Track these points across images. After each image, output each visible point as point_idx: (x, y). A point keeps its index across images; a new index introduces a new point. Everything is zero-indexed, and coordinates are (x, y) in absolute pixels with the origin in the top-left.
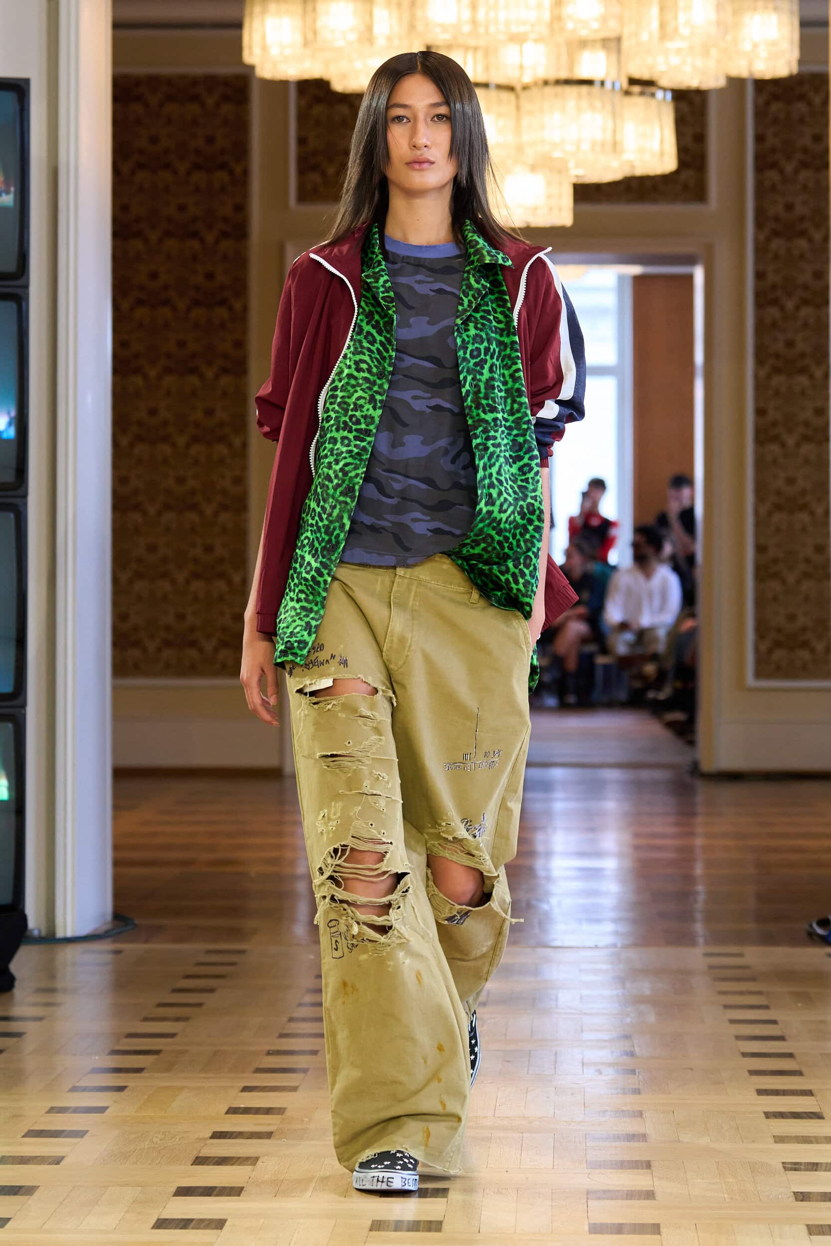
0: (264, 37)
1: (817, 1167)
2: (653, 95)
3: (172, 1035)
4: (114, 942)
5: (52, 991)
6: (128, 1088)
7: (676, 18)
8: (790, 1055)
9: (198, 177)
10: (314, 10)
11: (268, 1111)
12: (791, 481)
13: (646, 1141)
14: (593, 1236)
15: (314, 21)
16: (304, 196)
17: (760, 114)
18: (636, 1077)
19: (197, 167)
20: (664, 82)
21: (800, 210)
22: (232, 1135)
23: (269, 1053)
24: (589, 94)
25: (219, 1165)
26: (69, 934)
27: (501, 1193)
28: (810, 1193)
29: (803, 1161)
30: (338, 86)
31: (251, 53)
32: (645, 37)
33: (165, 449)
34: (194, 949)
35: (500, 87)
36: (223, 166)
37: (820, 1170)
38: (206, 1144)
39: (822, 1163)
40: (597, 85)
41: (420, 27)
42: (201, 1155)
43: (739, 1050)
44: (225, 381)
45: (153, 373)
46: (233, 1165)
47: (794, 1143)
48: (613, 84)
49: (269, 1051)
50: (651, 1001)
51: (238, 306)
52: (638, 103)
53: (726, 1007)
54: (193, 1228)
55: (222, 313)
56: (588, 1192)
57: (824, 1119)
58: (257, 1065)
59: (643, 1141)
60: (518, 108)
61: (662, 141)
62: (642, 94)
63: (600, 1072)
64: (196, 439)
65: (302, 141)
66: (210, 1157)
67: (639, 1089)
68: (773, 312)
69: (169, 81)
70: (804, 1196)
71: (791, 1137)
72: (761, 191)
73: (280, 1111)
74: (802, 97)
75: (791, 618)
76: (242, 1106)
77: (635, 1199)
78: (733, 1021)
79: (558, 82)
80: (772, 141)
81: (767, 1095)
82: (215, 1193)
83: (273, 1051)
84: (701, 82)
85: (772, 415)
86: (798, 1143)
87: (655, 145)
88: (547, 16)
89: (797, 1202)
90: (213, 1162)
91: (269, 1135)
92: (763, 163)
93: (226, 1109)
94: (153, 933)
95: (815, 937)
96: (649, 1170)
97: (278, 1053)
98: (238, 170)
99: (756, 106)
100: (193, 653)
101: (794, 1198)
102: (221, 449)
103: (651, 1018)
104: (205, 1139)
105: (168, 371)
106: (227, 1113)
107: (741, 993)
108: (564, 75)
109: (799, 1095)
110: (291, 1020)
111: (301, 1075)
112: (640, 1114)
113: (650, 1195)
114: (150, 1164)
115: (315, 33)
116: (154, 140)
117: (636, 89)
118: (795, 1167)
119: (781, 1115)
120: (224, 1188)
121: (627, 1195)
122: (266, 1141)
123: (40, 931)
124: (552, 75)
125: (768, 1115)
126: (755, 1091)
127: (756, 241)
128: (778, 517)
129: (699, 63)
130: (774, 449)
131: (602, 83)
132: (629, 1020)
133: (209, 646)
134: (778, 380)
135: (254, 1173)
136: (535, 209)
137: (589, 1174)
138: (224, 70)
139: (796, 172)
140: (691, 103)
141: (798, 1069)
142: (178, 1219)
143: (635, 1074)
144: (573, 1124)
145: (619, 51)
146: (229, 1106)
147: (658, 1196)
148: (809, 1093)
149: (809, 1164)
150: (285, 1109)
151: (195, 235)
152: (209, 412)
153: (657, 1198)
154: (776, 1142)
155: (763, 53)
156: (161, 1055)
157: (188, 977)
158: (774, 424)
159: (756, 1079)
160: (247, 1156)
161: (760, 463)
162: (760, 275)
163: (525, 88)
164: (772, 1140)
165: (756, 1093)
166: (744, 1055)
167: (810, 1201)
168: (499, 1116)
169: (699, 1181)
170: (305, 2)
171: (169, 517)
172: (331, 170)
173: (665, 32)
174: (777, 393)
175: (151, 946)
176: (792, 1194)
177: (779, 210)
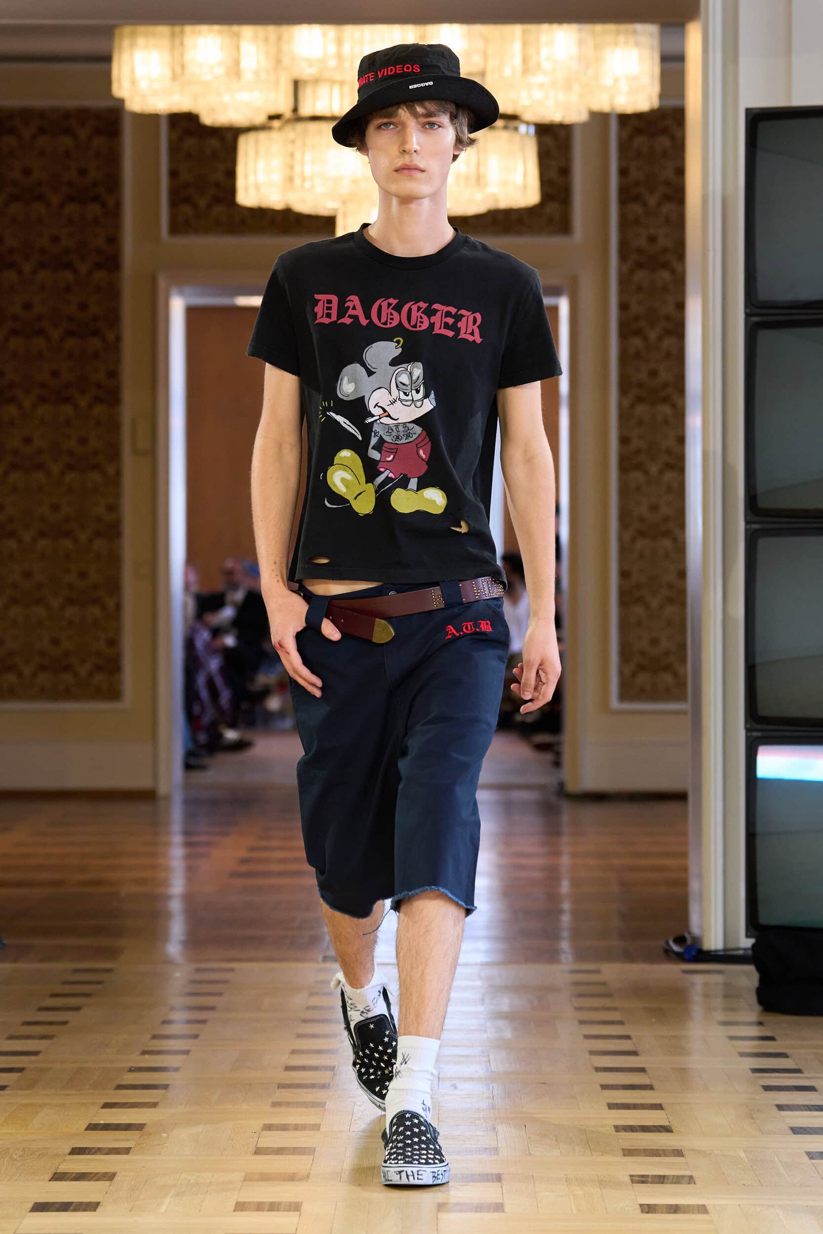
0: (132, 71)
1: (664, 1179)
2: (516, 129)
3: (36, 1053)
7: (538, 53)
8: (643, 1070)
9: (72, 209)
10: (182, 44)
11: (127, 1127)
13: (498, 1155)
15: (182, 55)
16: (176, 228)
17: (624, 147)
19: (70, 199)
20: (528, 116)
21: (662, 242)
22: (91, 1151)
23: (130, 1070)
25: (76, 1180)
28: (656, 1205)
29: (651, 1174)
30: (208, 119)
31: (120, 87)
32: (508, 71)
33: (39, 477)
34: (62, 968)
36: (96, 199)
37: (667, 1184)
38: (64, 1160)
39: (668, 1176)
41: (286, 61)
42: (59, 1171)
43: (592, 1065)
44: (98, 410)
45: (27, 403)
46: (90, 1180)
47: (642, 1156)
49: (132, 1067)
50: (509, 1016)
51: (111, 336)
52: (503, 136)
53: (582, 1022)
55: (95, 343)
56: (440, 1206)
57: (673, 1132)
58: (119, 1081)
59: (494, 1155)
61: (525, 175)
62: (506, 128)
63: (455, 1087)
64: (70, 467)
65: (173, 174)
66: (68, 1173)
68: (637, 342)
69: (42, 114)
70: (649, 1208)
71: (640, 1150)
72: (624, 224)
73: (141, 1127)
74: (665, 131)
75: (655, 642)
76: (101, 1122)
77: (484, 1212)
78: (587, 1037)
80: (635, 174)
81: (618, 1109)
82: (71, 1208)
83: (135, 1068)
84: (564, 117)
85: (636, 443)
86: (646, 1156)
87: (518, 178)
89: (643, 1214)
91: (127, 1151)
92: (626, 196)
93: (86, 1126)
94: (22, 952)
95: (671, 954)
96: (499, 1183)
97: (142, 1069)
98: (110, 202)
99: (620, 140)
100: (67, 678)
101: (640, 1211)
102: (95, 477)
103: (508, 1034)
104: (64, 1155)
105: (42, 400)
106: (87, 1129)
107: (596, 1009)
109: (648, 1109)
110: (155, 1037)
111: (162, 1091)
112: (493, 1129)
113: (499, 1207)
114: (8, 1180)
115: (183, 67)
116: (27, 172)
118: (643, 1180)
119: (631, 1129)
120: (81, 1203)
121: (477, 1208)
122: (125, 1157)
125: (617, 1128)
126: (606, 1104)
127: (620, 273)
128: (641, 544)
129: (561, 97)
130: (637, 476)
132: (485, 1036)
133: (83, 671)
134: (641, 410)
135: (111, 1188)
138: (95, 103)
139: (659, 205)
140: (556, 137)
141: (650, 1084)
146: (89, 1123)
147: (507, 1208)
148: (659, 1107)
150: (145, 1125)
151: (69, 266)
152: (83, 441)
153: (506, 1211)
154: (624, 1155)
155: (624, 87)
156: (25, 1071)
158: (638, 452)
159: (607, 1093)
160: (103, 1171)
161: (624, 491)
162: (623, 307)
164: (621, 1153)
165: (607, 1107)
166: (598, 1069)
167: (655, 1213)
168: (354, 1130)
169: (547, 1193)
170: (173, 35)
171: (44, 544)
172: (202, 203)
173: (528, 67)
174: (640, 422)
175: (20, 965)
176: (639, 1206)
177: (642, 242)
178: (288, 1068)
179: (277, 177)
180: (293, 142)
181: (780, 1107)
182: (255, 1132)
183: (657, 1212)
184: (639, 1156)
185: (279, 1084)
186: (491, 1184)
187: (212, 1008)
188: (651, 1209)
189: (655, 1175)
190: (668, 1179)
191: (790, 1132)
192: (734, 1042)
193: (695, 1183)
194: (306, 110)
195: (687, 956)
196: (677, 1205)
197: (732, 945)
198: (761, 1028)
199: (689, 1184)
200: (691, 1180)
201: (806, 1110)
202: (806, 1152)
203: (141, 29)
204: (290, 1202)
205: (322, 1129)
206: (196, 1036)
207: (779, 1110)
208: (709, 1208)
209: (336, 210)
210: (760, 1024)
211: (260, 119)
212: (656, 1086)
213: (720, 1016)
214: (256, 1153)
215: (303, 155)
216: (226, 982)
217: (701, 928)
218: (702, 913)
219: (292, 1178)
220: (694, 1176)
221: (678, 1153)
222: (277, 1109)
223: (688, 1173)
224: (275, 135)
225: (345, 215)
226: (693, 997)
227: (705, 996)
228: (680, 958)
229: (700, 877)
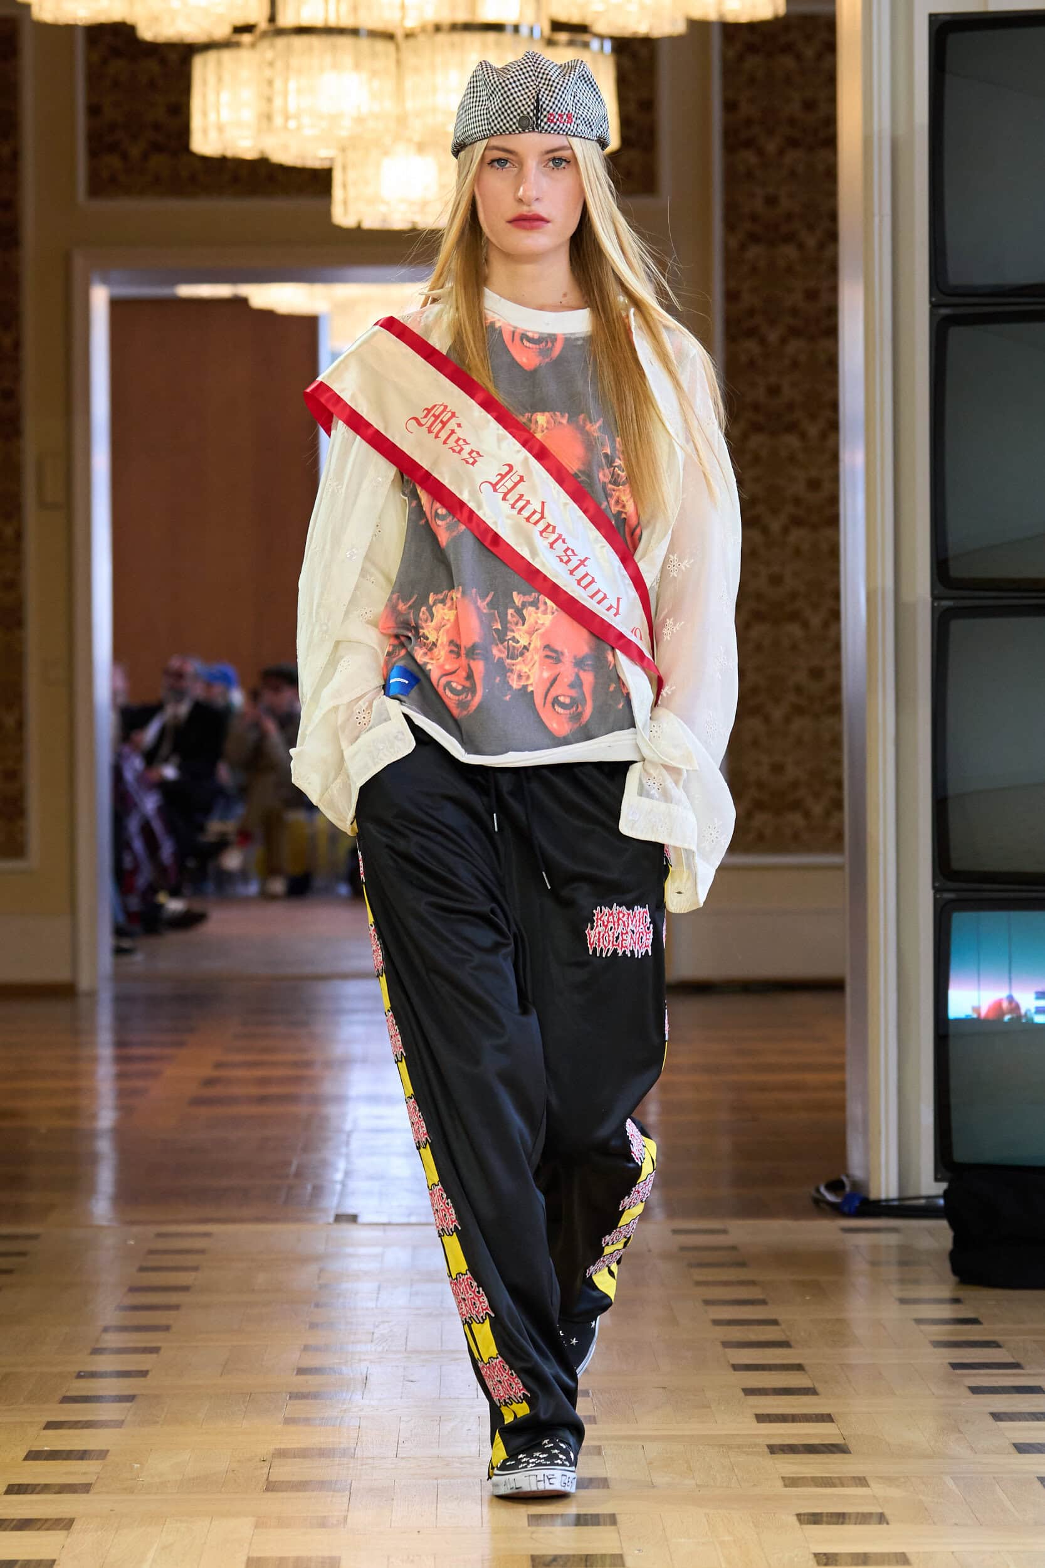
1: (843, 1518)
2: (586, 45)
8: (799, 1367)
11: (83, 1455)
12: (775, 580)
13: (608, 1488)
16: (99, 186)
17: (730, 71)
18: (589, 1399)
20: (600, 27)
21: (786, 205)
22: (35, 1489)
23: (79, 1376)
24: (498, 44)
25: (20, 1530)
27: (412, 1561)
28: (836, 1554)
29: (824, 1511)
30: (147, 33)
35: (374, 34)
37: (849, 1524)
39: (850, 1514)
40: (509, 30)
43: (729, 1362)
46: (38, 1529)
47: (810, 1486)
48: (531, 29)
49: (80, 1372)
51: (6, 341)
53: (707, 1302)
56: (534, 1559)
57: (850, 1453)
58: (65, 1392)
59: (603, 1488)
60: (398, 62)
62: (571, 43)
66: (6, 1520)
67: (594, 1417)
68: (750, 347)
70: (827, 1559)
71: (807, 1478)
72: (732, 179)
73: (102, 1454)
74: (788, 48)
75: (778, 769)
76: (46, 1448)
78: (717, 1322)
79: (455, 27)
80: (746, 110)
81: (771, 1421)
83: (87, 1374)
84: (651, 28)
86: (818, 1486)
90: (12, 1525)
91: (86, 1488)
92: (734, 141)
93: (23, 1455)
95: (822, 1205)
96: (613, 1527)
97: (93, 1375)
98: (5, 150)
99: (725, 62)
101: (816, 1564)
106: (26, 1458)
107: (726, 1284)
108: (462, 17)
109: (813, 1422)
110: (106, 1330)
111: (126, 1405)
112: (597, 1451)
117: (563, 37)
119: (791, 1449)
122: (84, 1496)
125: (773, 1449)
126: (753, 1416)
127: (727, 249)
129: (649, 1)
131: (516, 29)
134: (757, 441)
135: (68, 1540)
136: (424, 205)
139: (781, 152)
140: (634, 56)
141: (811, 1386)
143: (589, 1396)
146: (28, 1450)
147: (629, 1561)
148: (827, 1418)
149: (832, 1514)
150: (108, 1451)
154: (786, 1486)
159: (752, 1400)
160: (56, 1517)
162: (731, 296)
163: (409, 35)
164: (780, 1483)
165: (755, 1420)
166: (736, 1367)
167: (836, 1565)
168: (404, 1456)
169: (683, 1540)
172: (135, 152)
176: (812, 1556)
177: (758, 205)
178: (301, 1371)
179: (248, 115)
180: (271, 64)
181: (997, 1416)
182: (264, 1461)
183: (838, 1563)
184: (805, 1486)
185: (290, 1393)
186: (602, 1527)
187: (185, 1289)
188: (830, 1560)
189: (831, 1513)
190: (849, 1518)
191: (1013, 1450)
192: (923, 1327)
193: (888, 1524)
194: (286, 19)
195: (846, 1208)
196: (865, 1554)
197: (911, 1193)
198: (956, 1306)
199: (880, 1523)
200: (882, 1519)
201: (1033, 1420)
202: (1038, 1478)
204: (323, 1557)
205: (359, 1453)
206: (167, 1328)
207: (996, 1421)
208: (912, 1559)
209: (332, 159)
210: (956, 1301)
211: (222, 31)
212: (819, 1389)
213: (896, 1291)
214: (267, 1490)
215: (286, 81)
216: (202, 1252)
217: (867, 1168)
218: (867, 1148)
219: (323, 1523)
220: (887, 1512)
221: (861, 1481)
222: (292, 1428)
223: (877, 1509)
224: (244, 54)
225: (344, 168)
226: (859, 1266)
227: (874, 1264)
228: (838, 1211)
229: (865, 1097)
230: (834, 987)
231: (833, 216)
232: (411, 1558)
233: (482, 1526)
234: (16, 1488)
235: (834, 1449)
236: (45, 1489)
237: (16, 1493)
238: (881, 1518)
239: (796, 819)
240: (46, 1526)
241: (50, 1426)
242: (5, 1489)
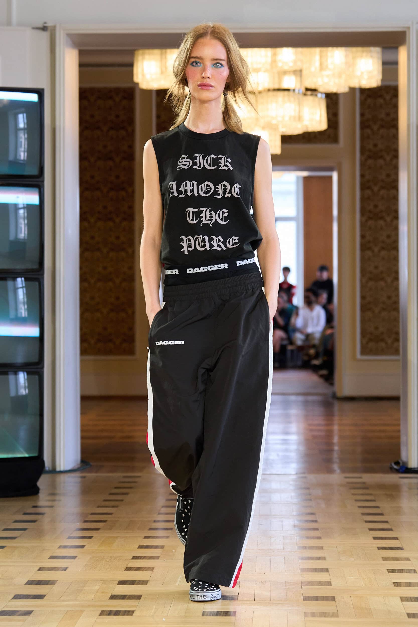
0: (143, 70)
1: (402, 571)
2: (316, 95)
3: (111, 514)
4: (82, 472)
5: (53, 494)
6: (94, 537)
7: (327, 61)
8: (387, 522)
10: (166, 58)
11: (156, 547)
12: (376, 267)
14: (305, 602)
15: (166, 63)
17: (362, 104)
19: (112, 128)
20: (321, 89)
21: (380, 146)
22: (141, 558)
23: (154, 522)
24: (288, 95)
25: (136, 571)
26: (62, 469)
27: (263, 583)
28: (400, 583)
29: (396, 569)
31: (137, 78)
32: (313, 69)
33: (98, 254)
34: (118, 475)
36: (123, 128)
37: (404, 573)
38: (130, 562)
40: (292, 91)
42: (128, 567)
43: (364, 520)
44: (124, 224)
45: (92, 221)
46: (143, 571)
47: (391, 561)
48: (299, 90)
49: (154, 520)
52: (310, 99)
53: (356, 500)
54: (127, 599)
55: (123, 193)
56: (302, 583)
58: (150, 527)
61: (320, 116)
62: (312, 95)
64: (112, 250)
66: (132, 568)
67: (321, 537)
68: (368, 192)
69: (99, 90)
71: (390, 558)
72: (363, 138)
73: (162, 547)
74: (381, 96)
75: (377, 328)
76: (144, 545)
77: (323, 586)
78: (360, 507)
79: (275, 90)
80: (367, 116)
81: (378, 539)
82: (136, 583)
84: (337, 90)
85: (368, 238)
86: (393, 561)
87: (317, 118)
88: (269, 60)
89: (395, 587)
90: (134, 569)
91: (158, 558)
92: (364, 126)
93: (137, 547)
94: (99, 469)
95: (393, 469)
96: (328, 573)
98: (130, 130)
99: (361, 100)
100: (111, 345)
101: (394, 586)
102: (123, 254)
104: (130, 560)
105: (99, 219)
106: (138, 548)
107: (362, 494)
108: (277, 87)
109: (392, 540)
112: (322, 548)
113: (329, 584)
114: (106, 571)
115: (166, 68)
116: (92, 116)
117: (309, 93)
118: (393, 571)
119: (385, 548)
120: (140, 581)
121: (319, 584)
122: (157, 560)
123: (49, 468)
124: (272, 86)
125: (379, 548)
127: (361, 161)
128: (371, 284)
129: (337, 81)
130: (369, 253)
131: (294, 90)
134: (370, 223)
135: (153, 574)
137: (302, 574)
138: (124, 85)
139: (379, 130)
140: (331, 99)
141: (391, 528)
142: (120, 595)
144: (292, 552)
145: (301, 76)
146: (139, 545)
147: (333, 583)
148: (396, 538)
149: (399, 570)
150: (164, 546)
151: (111, 159)
152: (118, 238)
153: (332, 585)
154: (383, 560)
155: (366, 76)
156: (107, 522)
157: (116, 488)
158: (369, 242)
159: (372, 532)
160: (148, 567)
161: (363, 260)
162: (362, 176)
163: (260, 92)
164: (381, 559)
165: (372, 539)
166: (366, 522)
167: (400, 586)
168: (259, 549)
169: (350, 577)
170: (162, 54)
171: (100, 284)
173: (322, 67)
174: (370, 228)
175: (98, 474)
176: (393, 583)
177: (371, 146)
184: (390, 560)
186: (324, 573)
188: (398, 585)
190: (404, 571)
193: (417, 573)
195: (401, 471)
196: (410, 583)
199: (414, 573)
203: (147, 51)
212: (393, 528)
217: (407, 457)
218: (407, 450)
220: (416, 569)
221: (408, 559)
223: (413, 568)
226: (405, 489)
227: (410, 488)
228: (398, 471)
229: (407, 435)
230: (396, 399)
231: (396, 151)
232: (262, 582)
233: (285, 572)
234: (135, 557)
235: (399, 549)
236: (144, 558)
237: (135, 559)
238: (415, 572)
239: (383, 344)
240: (145, 570)
241: (146, 537)
242: (132, 558)
